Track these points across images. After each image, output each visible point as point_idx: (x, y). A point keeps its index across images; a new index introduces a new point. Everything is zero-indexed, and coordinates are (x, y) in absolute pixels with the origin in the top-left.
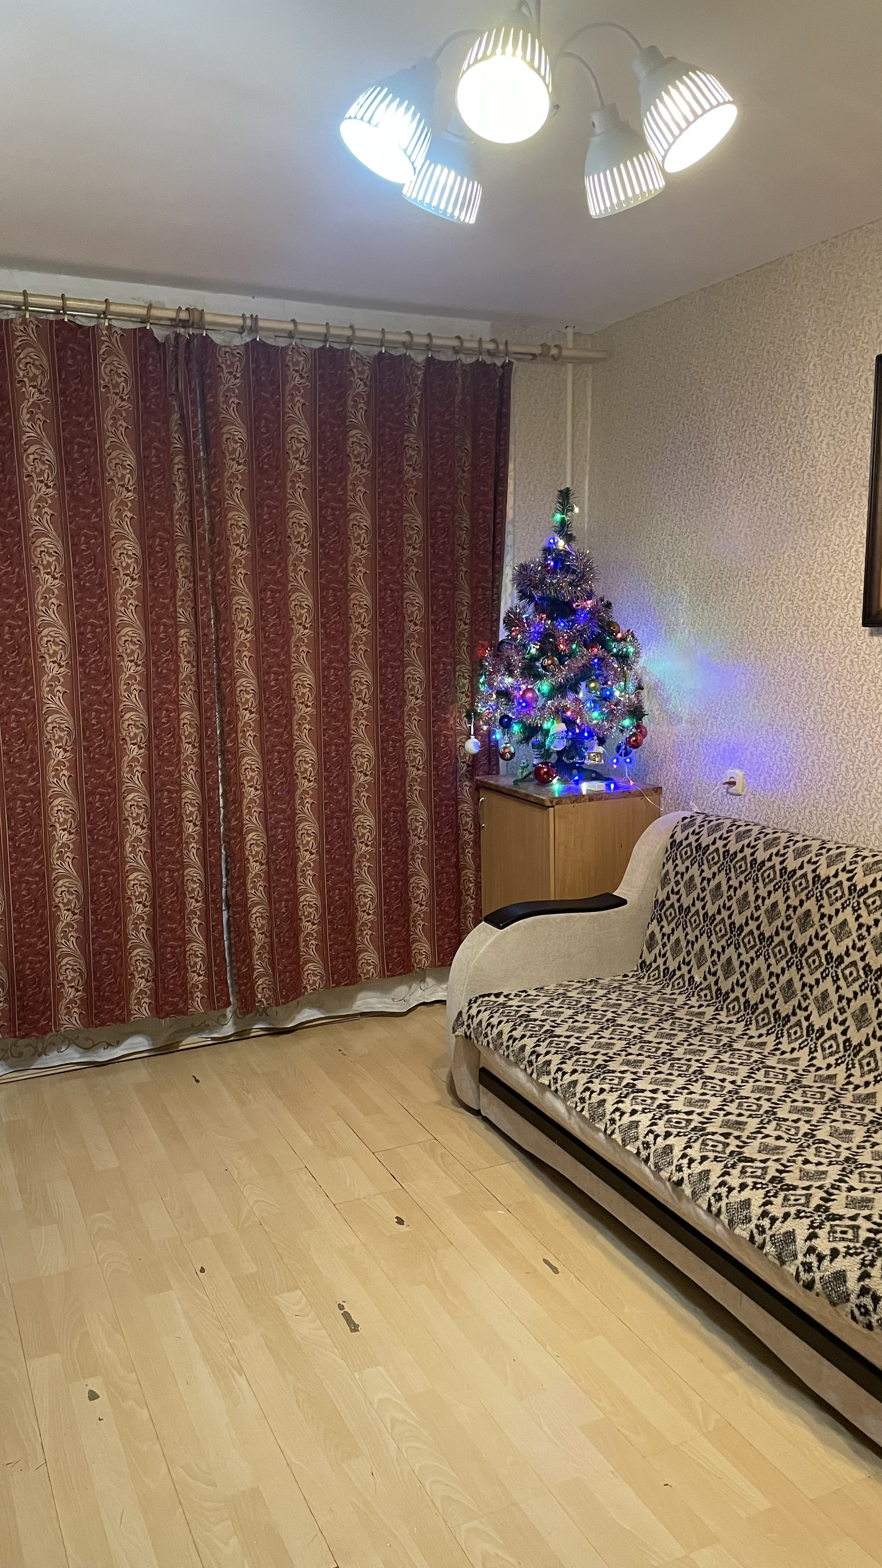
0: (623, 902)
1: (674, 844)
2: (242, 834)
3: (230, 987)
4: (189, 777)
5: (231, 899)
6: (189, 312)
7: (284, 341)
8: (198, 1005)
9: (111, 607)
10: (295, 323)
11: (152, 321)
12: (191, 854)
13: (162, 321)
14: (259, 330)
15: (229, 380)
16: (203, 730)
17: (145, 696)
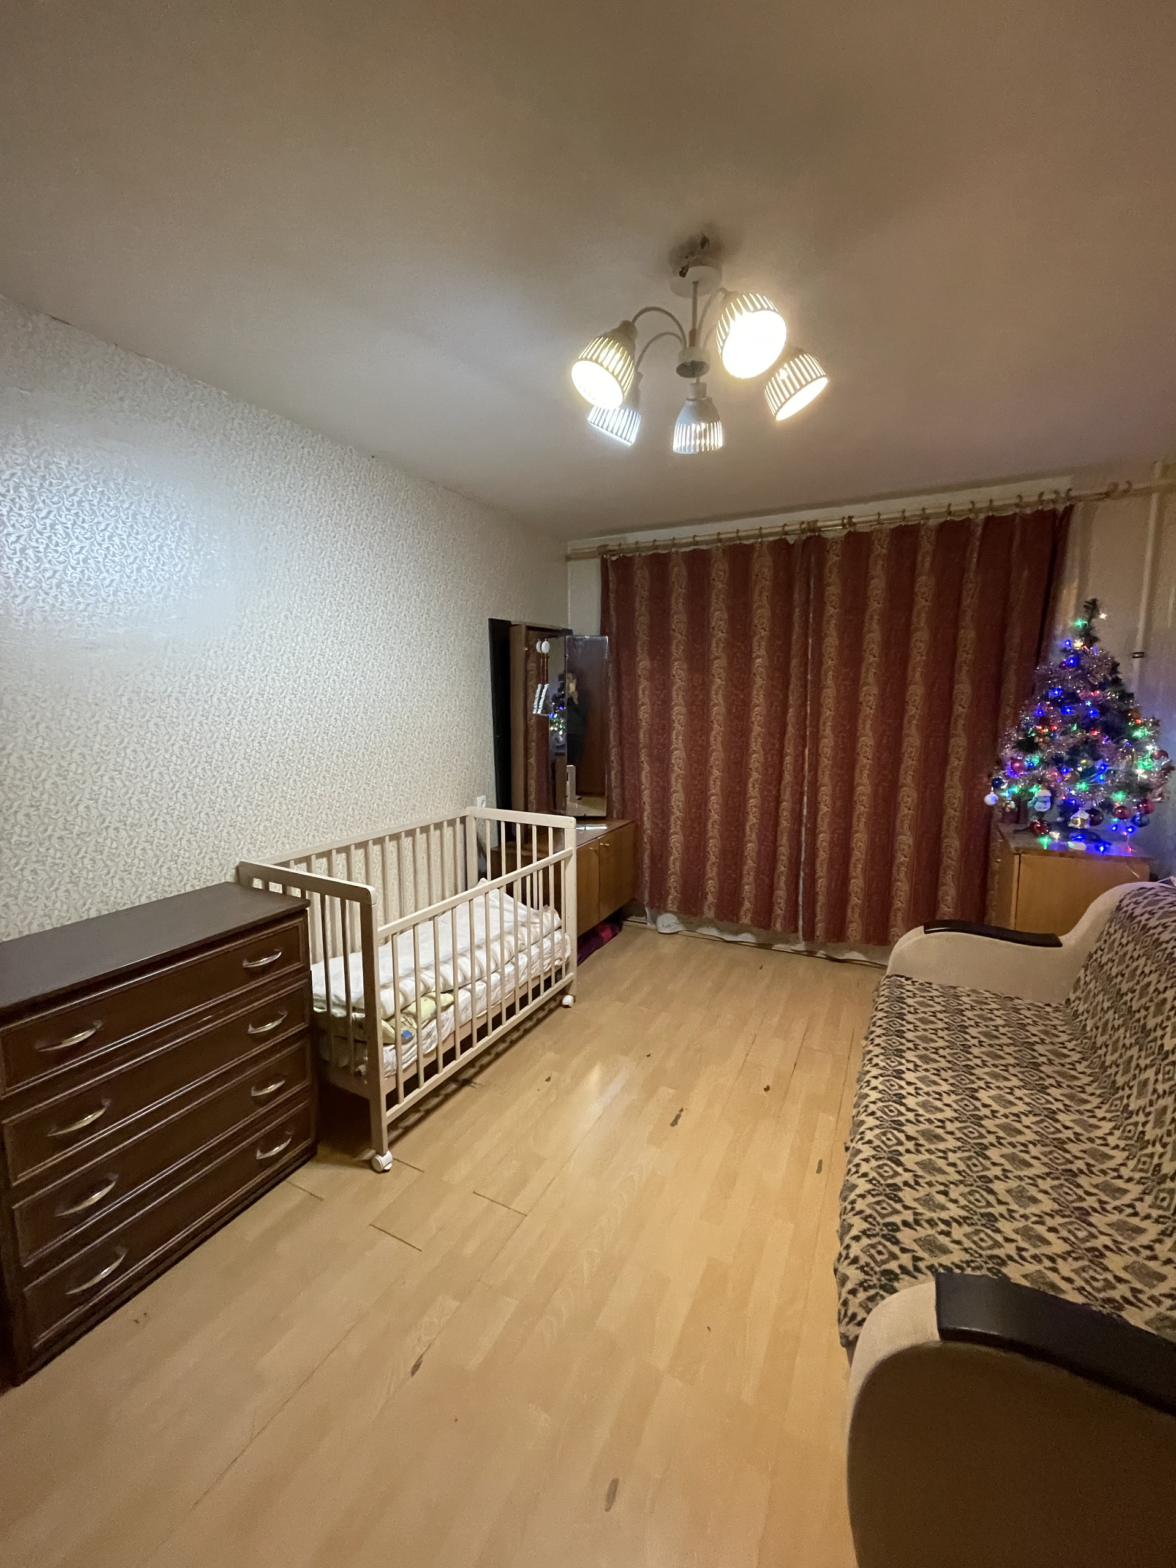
0: (1060, 945)
1: (1119, 908)
2: (813, 833)
3: (801, 923)
4: (787, 795)
5: (804, 871)
6: (809, 523)
7: (873, 527)
8: (778, 927)
9: (749, 695)
10: (879, 514)
11: (786, 533)
12: (784, 840)
13: (793, 532)
14: (855, 524)
15: (833, 559)
16: (795, 768)
17: (763, 746)
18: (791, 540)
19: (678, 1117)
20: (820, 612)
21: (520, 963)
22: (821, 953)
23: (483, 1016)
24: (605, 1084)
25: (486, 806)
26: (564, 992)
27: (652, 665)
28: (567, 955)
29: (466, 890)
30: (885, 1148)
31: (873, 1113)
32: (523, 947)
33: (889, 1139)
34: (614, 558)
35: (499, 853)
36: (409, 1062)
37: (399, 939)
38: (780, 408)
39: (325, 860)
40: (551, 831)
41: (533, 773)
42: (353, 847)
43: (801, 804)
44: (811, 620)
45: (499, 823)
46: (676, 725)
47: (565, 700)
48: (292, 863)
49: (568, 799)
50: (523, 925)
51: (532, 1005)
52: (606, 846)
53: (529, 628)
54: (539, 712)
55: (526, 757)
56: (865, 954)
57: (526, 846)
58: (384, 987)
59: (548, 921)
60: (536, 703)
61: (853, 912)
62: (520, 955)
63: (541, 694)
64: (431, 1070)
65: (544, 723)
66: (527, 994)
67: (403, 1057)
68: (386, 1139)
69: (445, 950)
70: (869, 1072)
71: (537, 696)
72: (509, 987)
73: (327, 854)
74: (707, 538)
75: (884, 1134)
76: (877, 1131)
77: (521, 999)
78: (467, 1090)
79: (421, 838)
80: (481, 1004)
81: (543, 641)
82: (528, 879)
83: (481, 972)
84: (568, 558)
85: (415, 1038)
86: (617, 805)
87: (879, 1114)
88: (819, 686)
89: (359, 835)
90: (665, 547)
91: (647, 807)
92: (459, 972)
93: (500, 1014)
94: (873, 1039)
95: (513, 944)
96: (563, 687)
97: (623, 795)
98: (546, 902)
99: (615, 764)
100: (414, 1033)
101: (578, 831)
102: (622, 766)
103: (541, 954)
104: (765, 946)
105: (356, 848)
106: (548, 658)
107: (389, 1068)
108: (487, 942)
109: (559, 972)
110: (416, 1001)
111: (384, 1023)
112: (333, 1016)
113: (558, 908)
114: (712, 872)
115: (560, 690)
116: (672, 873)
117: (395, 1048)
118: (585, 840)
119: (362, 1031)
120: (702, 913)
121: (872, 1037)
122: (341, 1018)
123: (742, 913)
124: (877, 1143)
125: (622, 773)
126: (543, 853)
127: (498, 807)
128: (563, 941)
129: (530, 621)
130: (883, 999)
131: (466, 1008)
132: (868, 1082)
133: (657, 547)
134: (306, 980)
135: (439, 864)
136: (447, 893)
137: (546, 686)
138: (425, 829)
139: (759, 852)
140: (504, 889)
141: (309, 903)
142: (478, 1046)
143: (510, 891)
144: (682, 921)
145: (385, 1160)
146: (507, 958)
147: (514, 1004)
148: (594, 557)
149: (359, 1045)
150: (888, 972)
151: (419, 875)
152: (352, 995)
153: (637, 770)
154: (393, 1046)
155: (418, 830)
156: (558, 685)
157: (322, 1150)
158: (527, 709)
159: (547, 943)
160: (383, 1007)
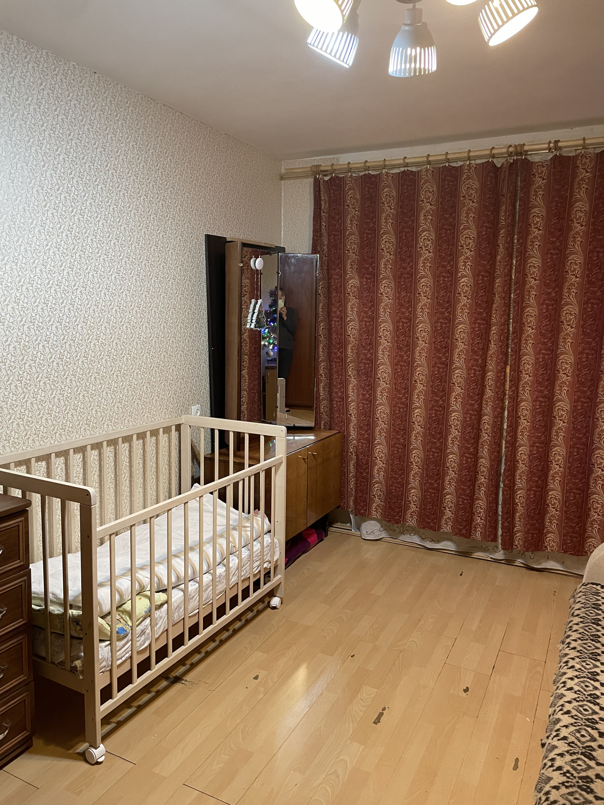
2: (513, 446)
3: (500, 532)
4: (488, 409)
5: (504, 482)
6: (516, 146)
7: (578, 152)
8: (478, 535)
9: (453, 313)
10: (584, 139)
11: (493, 156)
12: (485, 452)
13: (500, 155)
14: (560, 148)
15: (539, 182)
16: (497, 382)
17: (467, 361)
18: (498, 163)
19: (381, 714)
20: (525, 233)
21: (231, 565)
22: (519, 562)
23: (195, 615)
24: (310, 682)
25: (201, 415)
26: (271, 594)
27: (361, 282)
28: (275, 559)
29: (180, 494)
30: (579, 744)
31: (568, 712)
32: (234, 550)
33: (583, 736)
34: (326, 178)
35: (213, 459)
36: (124, 659)
37: (117, 540)
38: (492, 35)
39: (44, 463)
40: (262, 439)
41: (245, 385)
42: (71, 451)
43: (502, 417)
44: (516, 241)
45: (213, 430)
46: (383, 341)
47: (277, 316)
48: (12, 465)
49: (278, 409)
50: (234, 529)
51: (242, 605)
52: (313, 455)
53: (244, 245)
54: (252, 326)
55: (240, 370)
56: (563, 563)
57: (239, 453)
58: (101, 585)
59: (258, 525)
60: (249, 318)
61: (551, 522)
62: (232, 557)
63: (254, 309)
64: (144, 666)
65: (256, 336)
66: (237, 595)
67: (118, 654)
68: (100, 731)
69: (160, 551)
70: (565, 673)
71: (251, 310)
72: (221, 587)
73: (47, 458)
74: (417, 160)
75: (578, 731)
76: (572, 729)
77: (231, 600)
78: (178, 687)
79: (137, 444)
80: (193, 604)
81: (257, 258)
82: (241, 484)
83: (194, 572)
84: (282, 178)
85: (130, 635)
86: (324, 416)
87: (574, 712)
88: (521, 306)
89: (78, 440)
90: (374, 168)
91: (353, 418)
92: (173, 572)
93: (211, 614)
94: (569, 643)
95: (225, 547)
96: (275, 303)
97: (331, 408)
98: (257, 507)
99: (323, 378)
100: (128, 629)
101: (288, 440)
102: (331, 379)
103: (251, 556)
104: (465, 554)
105: (75, 452)
106: (261, 274)
107: (104, 664)
108: (201, 544)
109: (268, 575)
110: (131, 599)
111: (100, 619)
112: (50, 612)
113: (268, 513)
114: (414, 482)
115: (271, 306)
116: (377, 483)
117: (110, 644)
118: (293, 449)
119: (78, 628)
120: (405, 520)
121: (568, 640)
122: (58, 615)
123: (443, 522)
124: (571, 739)
125: (330, 386)
126: (255, 460)
127: (211, 416)
128: (272, 545)
129: (244, 238)
130: (578, 606)
131: (178, 607)
132: (564, 683)
133: (368, 168)
134: (25, 578)
135: (154, 469)
136: (162, 497)
137: (260, 301)
138: (142, 436)
139: (460, 465)
140: (216, 494)
141: (29, 504)
142: (190, 644)
143: (222, 496)
144: (386, 528)
145: (99, 752)
146: (218, 560)
147: (224, 604)
148: (306, 177)
149: (75, 642)
150: (584, 581)
151: (135, 479)
152: (70, 593)
153: (344, 384)
154: (108, 642)
155: (135, 437)
156: (269, 301)
157: (37, 742)
158: (241, 323)
159: (257, 546)
160: (100, 604)
